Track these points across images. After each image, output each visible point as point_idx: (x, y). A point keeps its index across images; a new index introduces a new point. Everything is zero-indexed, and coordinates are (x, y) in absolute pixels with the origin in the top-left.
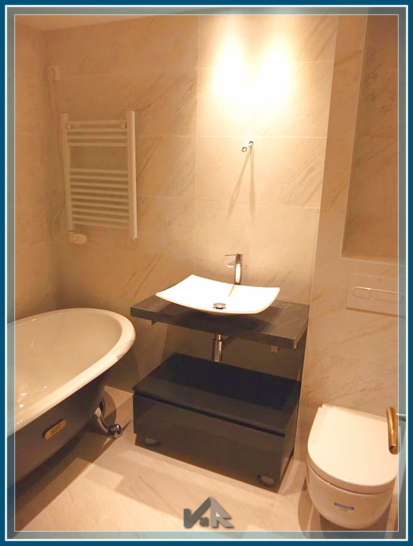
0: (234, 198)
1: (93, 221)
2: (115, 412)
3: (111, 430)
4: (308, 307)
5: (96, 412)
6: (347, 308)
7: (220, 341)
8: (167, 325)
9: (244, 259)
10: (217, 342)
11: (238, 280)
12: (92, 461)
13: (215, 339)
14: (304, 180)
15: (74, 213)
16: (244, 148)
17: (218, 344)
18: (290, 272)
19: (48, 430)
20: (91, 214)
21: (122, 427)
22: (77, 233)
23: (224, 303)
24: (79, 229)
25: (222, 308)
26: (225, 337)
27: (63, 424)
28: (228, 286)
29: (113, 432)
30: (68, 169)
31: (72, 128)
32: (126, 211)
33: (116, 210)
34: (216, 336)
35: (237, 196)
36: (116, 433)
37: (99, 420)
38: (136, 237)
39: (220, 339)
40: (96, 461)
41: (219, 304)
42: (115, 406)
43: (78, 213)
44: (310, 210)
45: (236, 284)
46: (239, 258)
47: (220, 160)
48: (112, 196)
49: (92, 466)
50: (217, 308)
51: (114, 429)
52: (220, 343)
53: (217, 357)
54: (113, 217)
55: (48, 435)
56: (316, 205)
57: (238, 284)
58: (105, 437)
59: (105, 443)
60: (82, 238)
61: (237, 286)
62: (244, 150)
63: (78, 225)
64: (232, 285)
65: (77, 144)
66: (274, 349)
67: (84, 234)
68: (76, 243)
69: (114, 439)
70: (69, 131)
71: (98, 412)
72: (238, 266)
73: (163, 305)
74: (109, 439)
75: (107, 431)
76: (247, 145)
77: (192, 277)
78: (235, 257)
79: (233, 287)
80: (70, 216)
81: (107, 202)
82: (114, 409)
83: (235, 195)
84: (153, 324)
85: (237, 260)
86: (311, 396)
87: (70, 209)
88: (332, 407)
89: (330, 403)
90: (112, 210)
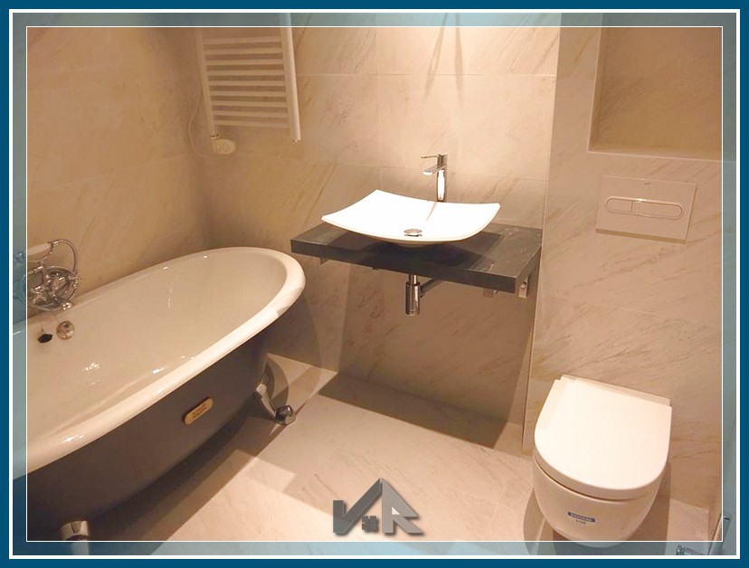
0: (433, 68)
1: (241, 119)
2: (286, 391)
3: (281, 413)
4: (540, 231)
5: (258, 389)
6: (598, 231)
7: (416, 285)
8: (348, 266)
9: (449, 162)
10: (412, 287)
11: (441, 194)
12: (255, 454)
13: (409, 283)
15: (215, 108)
17: (413, 290)
18: (516, 180)
21: (295, 409)
22: (221, 138)
23: (419, 228)
24: (225, 132)
25: (416, 235)
26: (424, 280)
27: (209, 404)
28: (426, 205)
29: (282, 416)
32: (283, 99)
33: (271, 99)
34: (410, 278)
35: (436, 66)
36: (287, 418)
37: (262, 399)
38: (299, 138)
39: (415, 282)
40: (260, 455)
41: (412, 230)
42: (286, 383)
43: (221, 108)
44: (544, 79)
45: (439, 201)
46: (441, 161)
48: (264, 78)
49: (255, 461)
50: (410, 236)
51: (284, 413)
52: (416, 288)
53: (413, 309)
55: (189, 418)
56: (550, 72)
57: (442, 201)
58: (272, 422)
59: (273, 431)
60: (228, 146)
61: (440, 204)
63: (223, 126)
64: (433, 203)
67: (231, 139)
68: (222, 152)
69: (285, 425)
71: (261, 388)
72: (441, 172)
73: (335, 235)
74: (277, 425)
75: (275, 415)
77: (377, 192)
78: (435, 160)
79: (435, 205)
80: (211, 113)
81: (259, 89)
82: (285, 387)
83: (434, 64)
84: (322, 263)
85: (438, 164)
86: (545, 363)
87: (209, 104)
88: (574, 379)
89: (572, 373)
90: (265, 99)
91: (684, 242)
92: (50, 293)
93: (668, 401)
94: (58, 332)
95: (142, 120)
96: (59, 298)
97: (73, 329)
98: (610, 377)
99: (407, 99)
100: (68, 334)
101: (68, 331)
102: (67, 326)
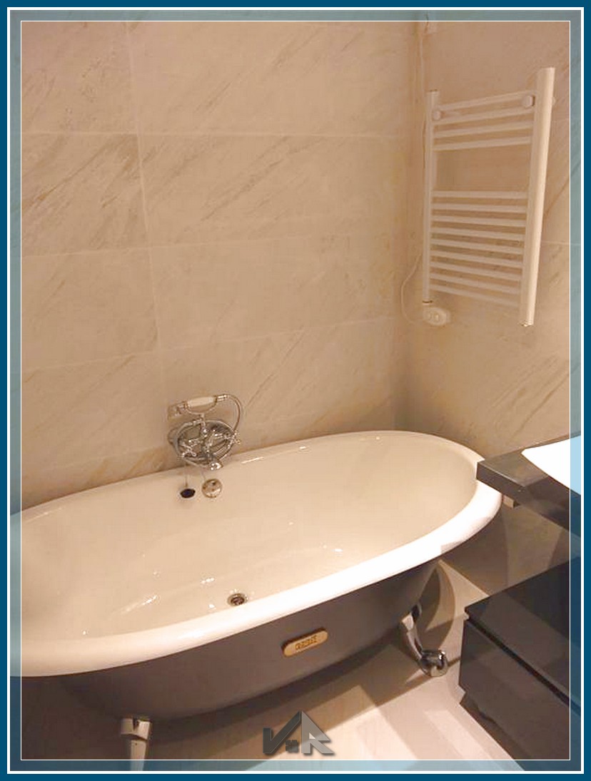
1: (464, 287)
3: (428, 659)
5: (404, 621)
15: (434, 270)
19: (291, 641)
20: (462, 275)
21: (446, 661)
22: (434, 305)
24: (443, 300)
27: (322, 637)
29: (429, 662)
30: (430, 192)
31: (442, 117)
33: (503, 269)
36: (435, 668)
37: (409, 634)
38: (530, 323)
40: (383, 706)
43: (442, 271)
48: (499, 243)
49: (373, 713)
51: (432, 659)
54: (499, 281)
55: (291, 649)
58: (414, 665)
60: (440, 316)
63: (440, 292)
65: (448, 147)
67: (445, 308)
68: (432, 322)
69: (429, 676)
70: (439, 123)
71: (408, 621)
74: (420, 672)
75: (420, 656)
80: (427, 276)
81: (491, 254)
84: (514, 506)
87: (427, 264)
90: (496, 268)
92: (204, 447)
94: (204, 488)
95: (347, 276)
96: (212, 455)
97: (221, 487)
100: (213, 493)
101: (213, 490)
102: (214, 484)
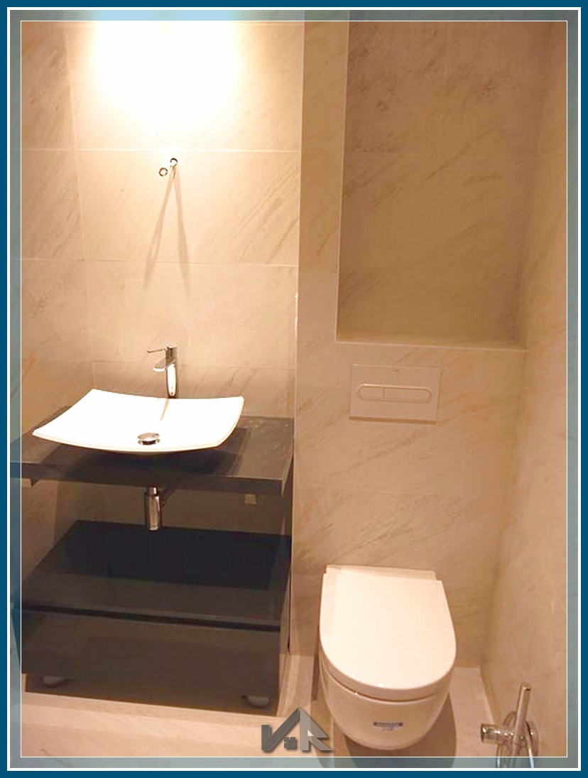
0: (153, 256)
4: (291, 421)
6: (351, 418)
7: (156, 495)
8: (56, 483)
9: (179, 355)
10: (150, 499)
11: (172, 390)
13: (147, 494)
14: (265, 221)
16: (162, 169)
17: (154, 500)
18: (256, 370)
23: (156, 433)
25: (153, 442)
28: (158, 403)
34: (148, 490)
35: (157, 253)
39: (155, 492)
41: (148, 435)
44: (279, 268)
45: (170, 397)
46: (170, 354)
47: (122, 190)
50: (145, 443)
52: (157, 498)
53: (154, 520)
56: (290, 261)
57: (174, 397)
61: (172, 400)
62: (163, 172)
64: (164, 400)
66: (250, 499)
72: (171, 368)
73: (47, 450)
76: (167, 165)
77: (94, 394)
78: (163, 355)
79: (167, 403)
83: (154, 250)
84: (33, 484)
85: (167, 358)
86: (306, 557)
88: (340, 569)
89: (337, 563)
91: (433, 423)
93: (433, 574)
98: (375, 560)
99: (123, 287)
